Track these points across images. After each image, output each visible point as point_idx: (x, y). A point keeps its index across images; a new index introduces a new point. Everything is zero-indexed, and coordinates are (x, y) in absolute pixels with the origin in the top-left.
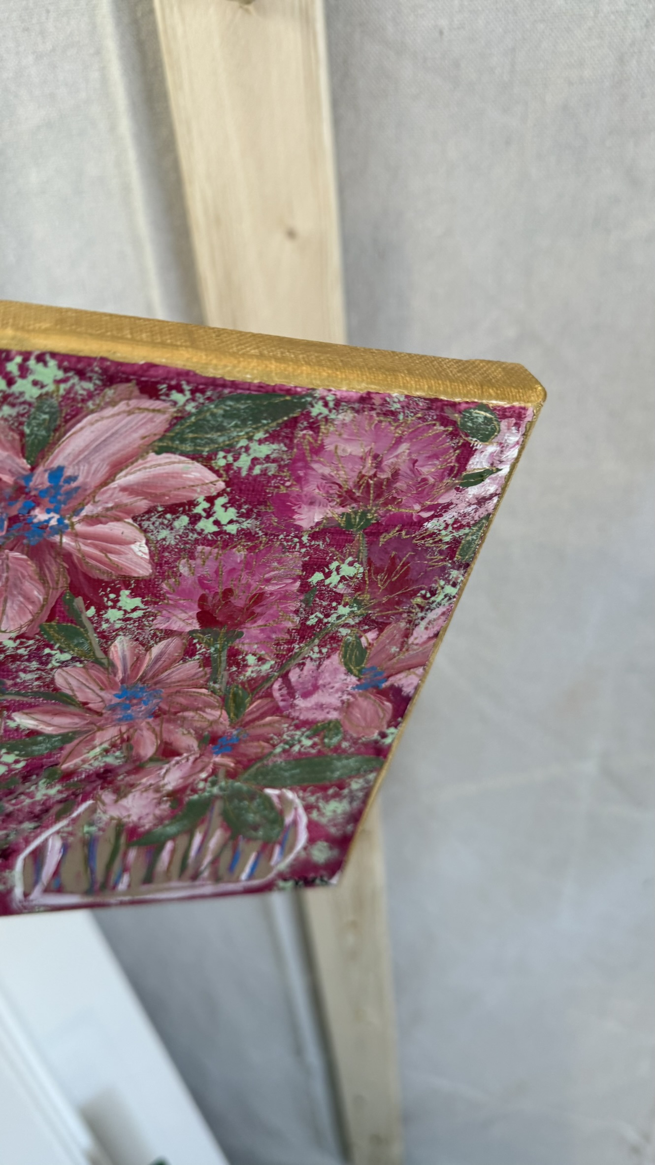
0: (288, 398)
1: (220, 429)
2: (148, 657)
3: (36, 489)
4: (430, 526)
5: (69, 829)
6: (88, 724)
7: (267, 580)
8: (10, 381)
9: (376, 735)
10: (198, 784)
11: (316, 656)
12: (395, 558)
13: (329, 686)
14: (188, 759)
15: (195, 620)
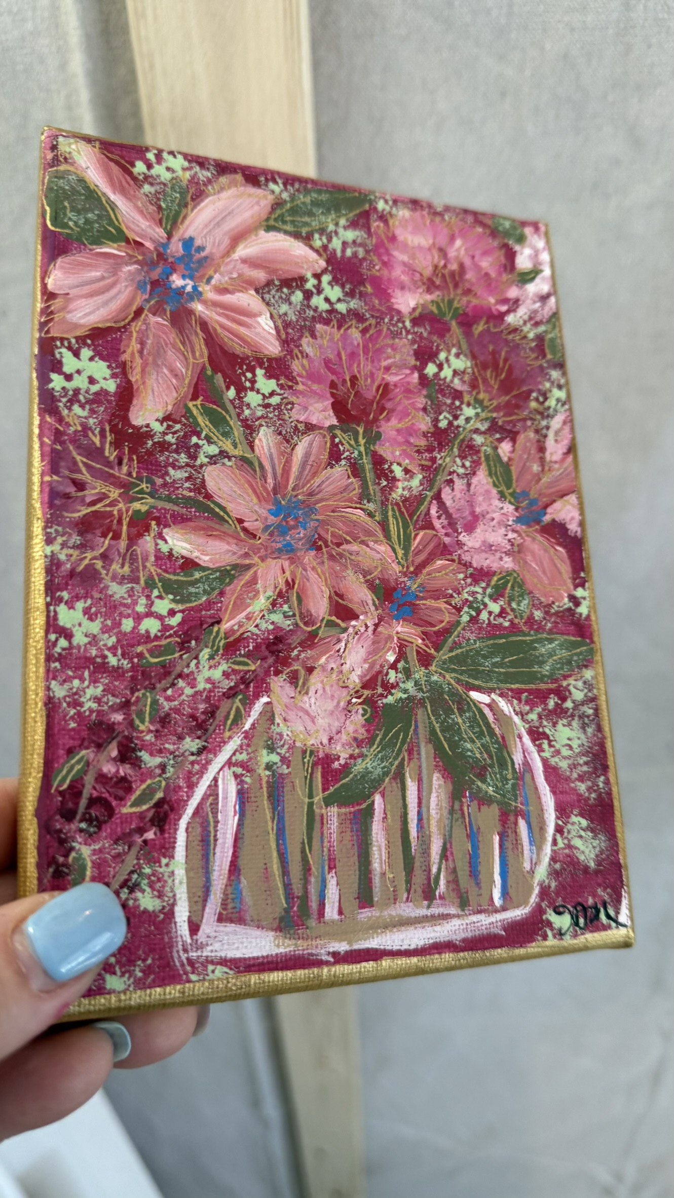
0: (357, 194)
1: (311, 214)
2: (295, 459)
3: (174, 257)
4: (510, 319)
5: (243, 757)
6: (246, 555)
7: (387, 369)
8: (149, 166)
9: (566, 600)
10: (387, 674)
11: (461, 471)
12: (494, 353)
13: (488, 516)
14: (367, 627)
15: (331, 413)
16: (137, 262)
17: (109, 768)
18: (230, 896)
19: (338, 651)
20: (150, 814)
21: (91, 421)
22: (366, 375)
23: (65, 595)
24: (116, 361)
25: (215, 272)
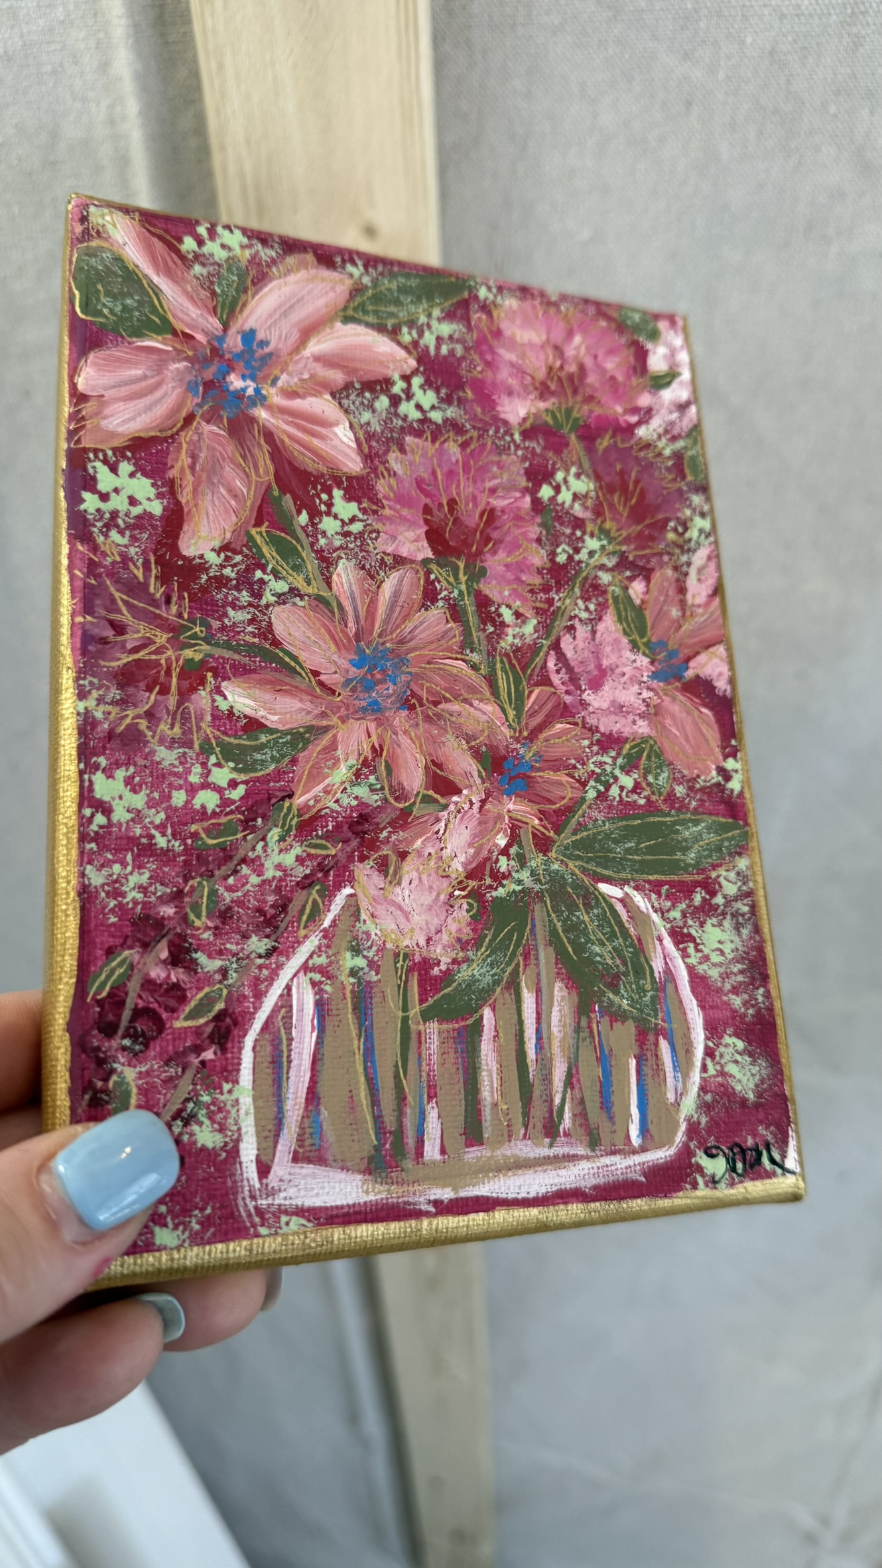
0: (453, 280)
1: (398, 303)
2: (381, 599)
3: (231, 352)
4: (641, 432)
5: (321, 960)
6: (323, 715)
7: (493, 491)
8: (201, 243)
9: (714, 773)
10: (497, 861)
11: (584, 615)
12: (622, 474)
13: (618, 671)
14: (471, 803)
15: (425, 544)
16: (187, 359)
17: (157, 973)
18: (308, 1131)
19: (437, 832)
20: (209, 1029)
21: (133, 551)
22: (467, 498)
23: (103, 761)
24: (162, 478)
25: (282, 372)
